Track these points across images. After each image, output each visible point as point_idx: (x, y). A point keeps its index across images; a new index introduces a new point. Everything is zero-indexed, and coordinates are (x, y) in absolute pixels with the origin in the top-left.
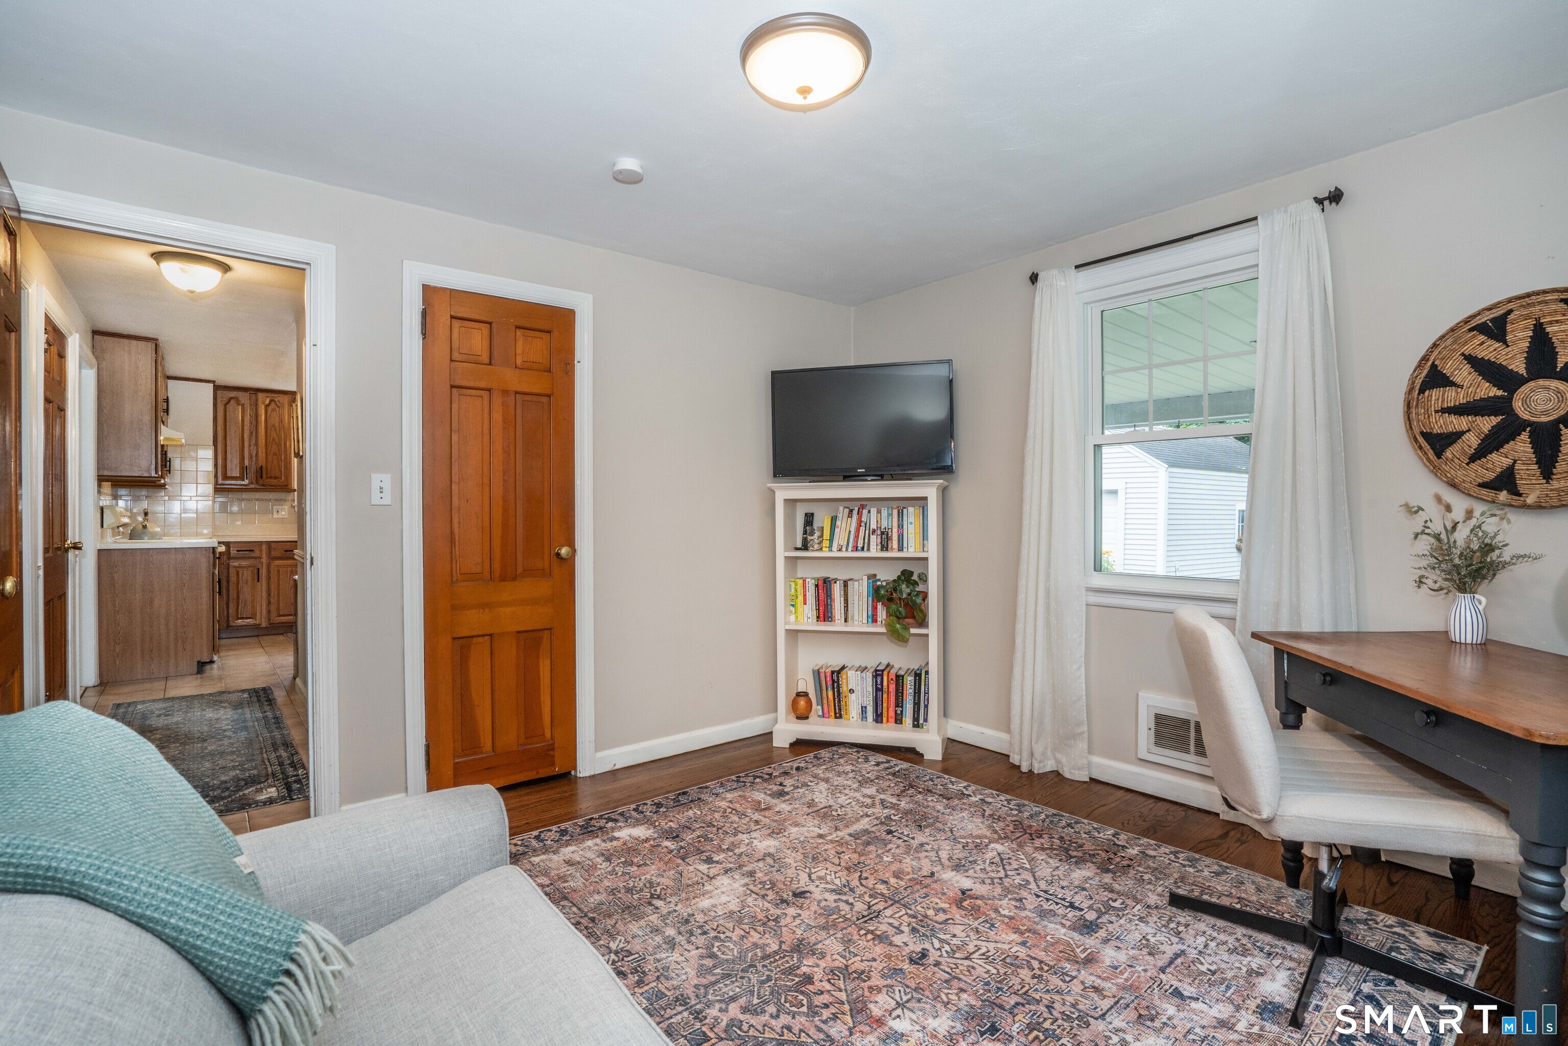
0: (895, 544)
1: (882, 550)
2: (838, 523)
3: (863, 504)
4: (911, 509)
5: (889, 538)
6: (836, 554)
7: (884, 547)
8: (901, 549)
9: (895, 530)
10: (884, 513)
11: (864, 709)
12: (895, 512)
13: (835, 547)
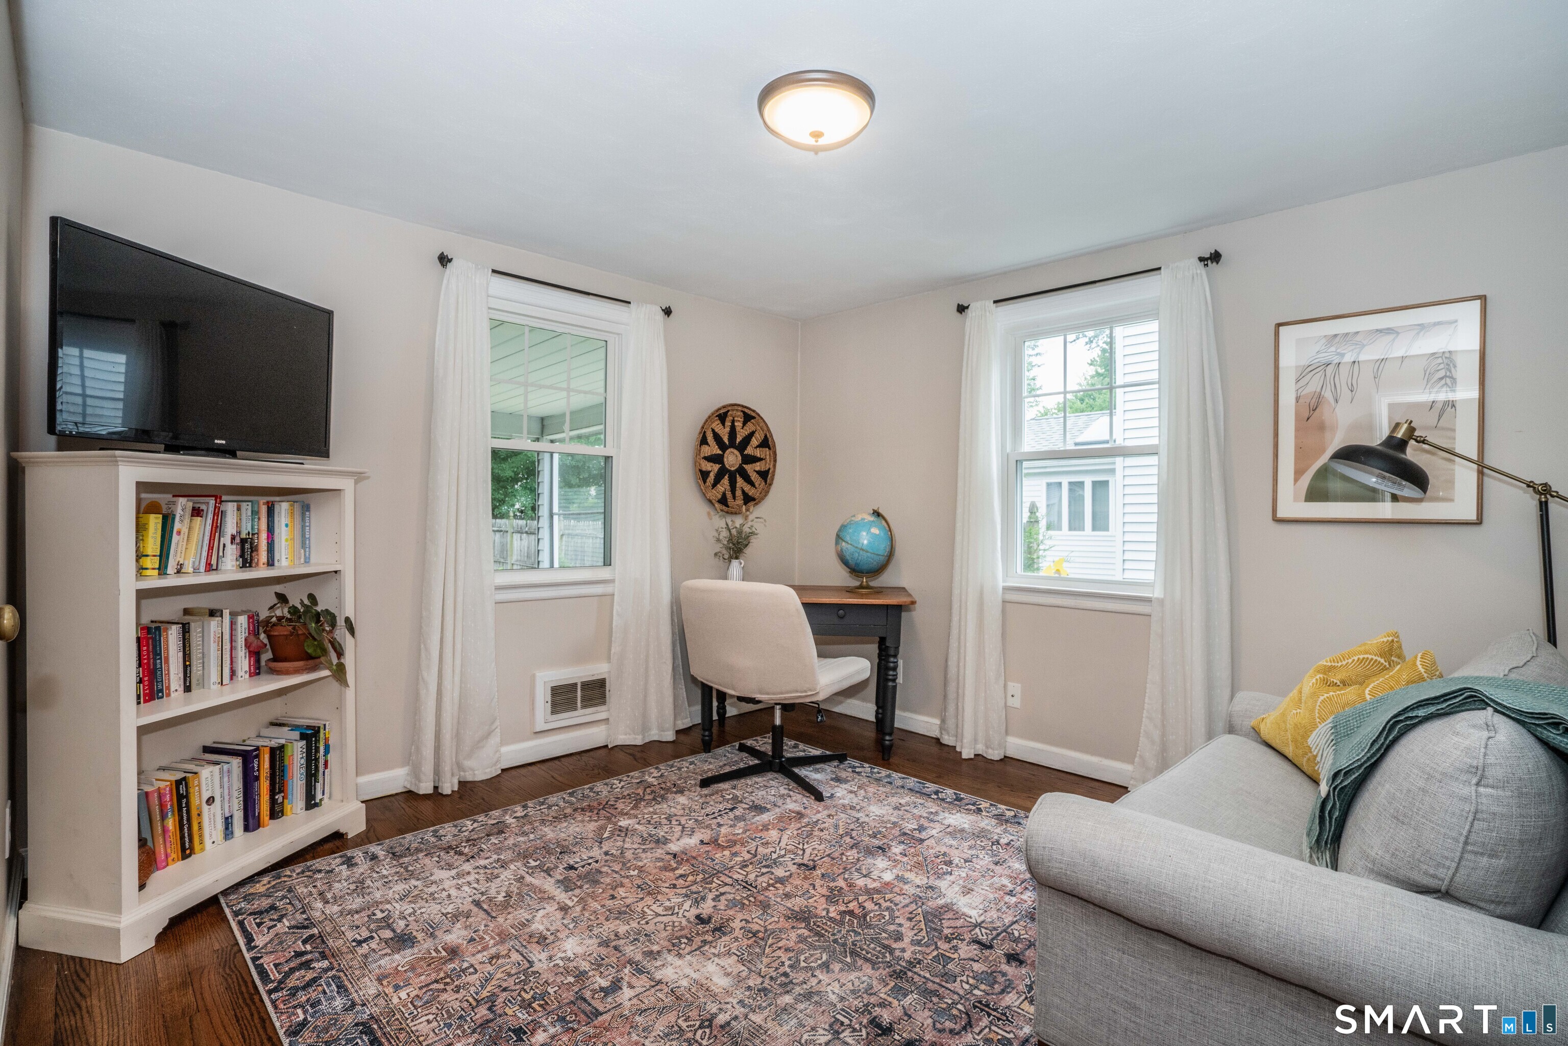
0: (263, 556)
1: (244, 566)
2: (177, 525)
3: (218, 493)
4: (285, 506)
5: (254, 549)
6: (172, 581)
7: (246, 561)
8: (270, 563)
9: (264, 536)
10: (247, 508)
11: (228, 822)
12: (264, 510)
13: (171, 569)
